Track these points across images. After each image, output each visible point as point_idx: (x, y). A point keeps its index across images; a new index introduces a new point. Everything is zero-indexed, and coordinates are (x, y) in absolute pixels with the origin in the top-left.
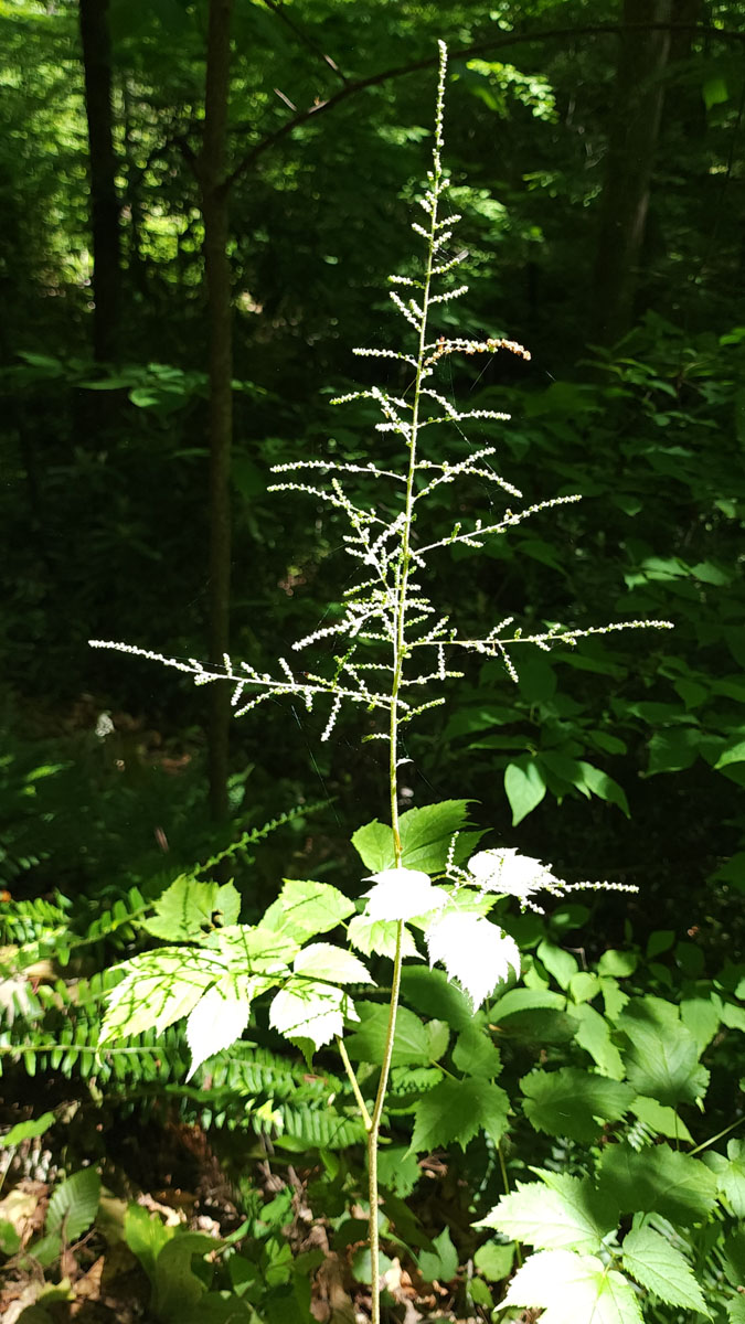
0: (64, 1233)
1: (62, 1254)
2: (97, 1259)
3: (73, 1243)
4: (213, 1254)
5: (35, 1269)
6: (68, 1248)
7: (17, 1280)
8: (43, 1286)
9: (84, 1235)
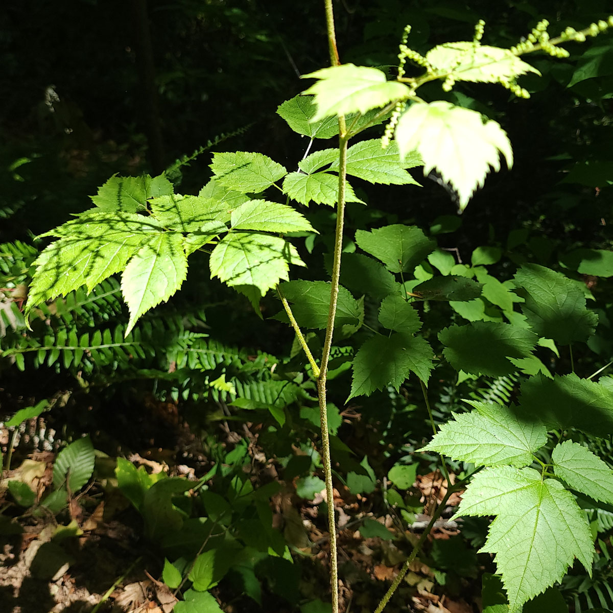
0: (68, 487)
1: (68, 502)
2: (99, 503)
3: (77, 494)
4: (191, 491)
5: (48, 515)
6: (73, 498)
7: (34, 525)
8: (56, 527)
9: (85, 487)
